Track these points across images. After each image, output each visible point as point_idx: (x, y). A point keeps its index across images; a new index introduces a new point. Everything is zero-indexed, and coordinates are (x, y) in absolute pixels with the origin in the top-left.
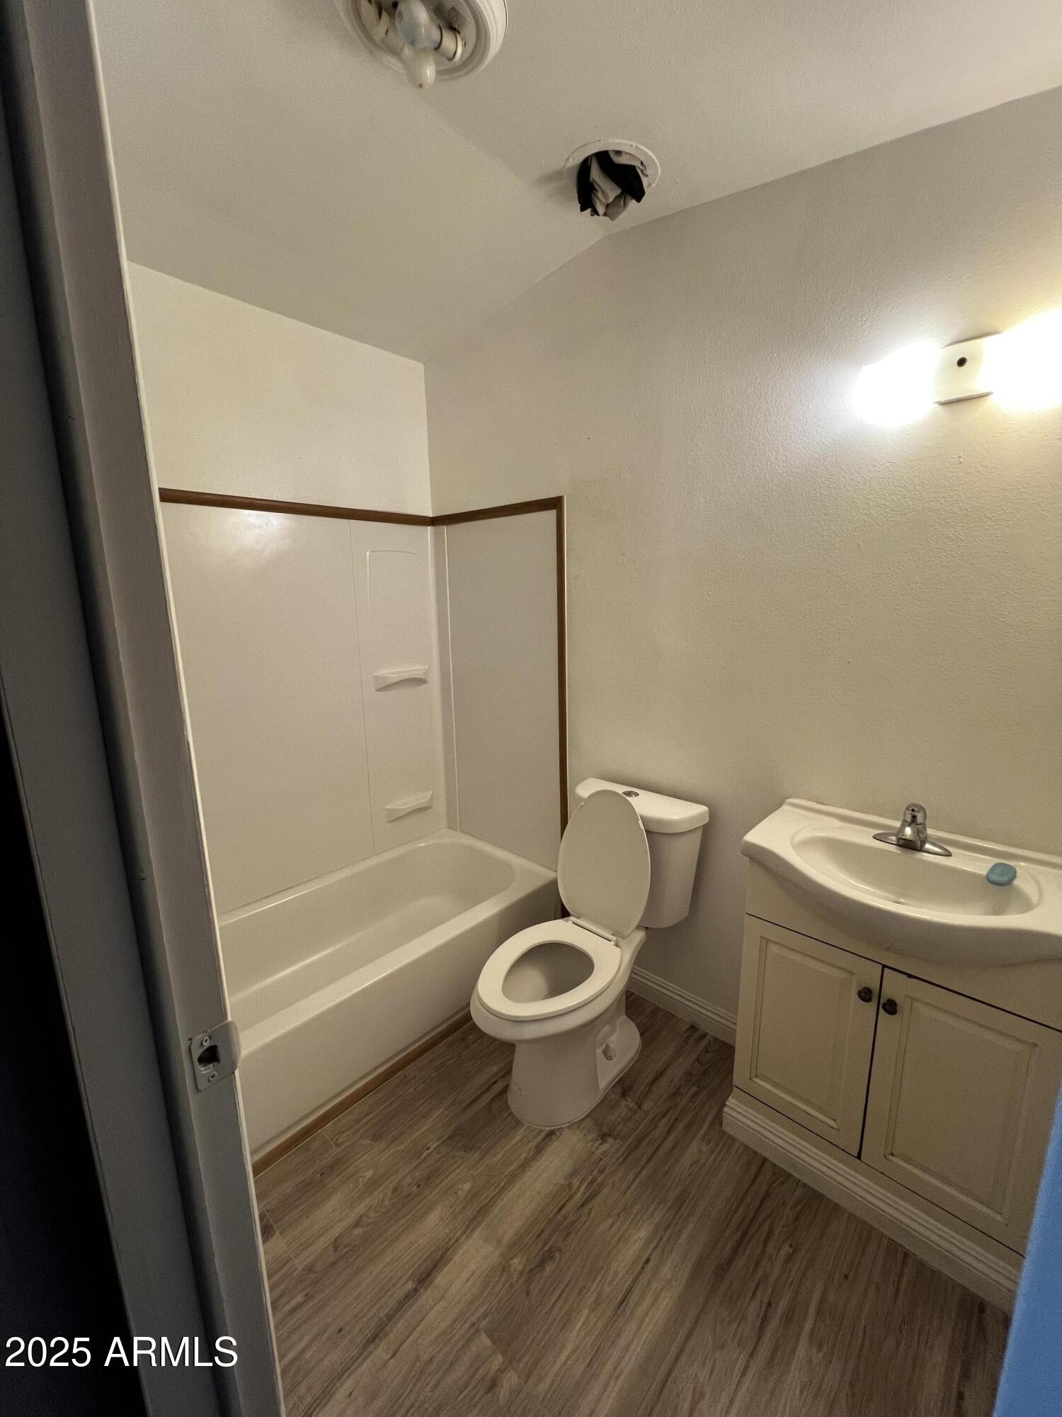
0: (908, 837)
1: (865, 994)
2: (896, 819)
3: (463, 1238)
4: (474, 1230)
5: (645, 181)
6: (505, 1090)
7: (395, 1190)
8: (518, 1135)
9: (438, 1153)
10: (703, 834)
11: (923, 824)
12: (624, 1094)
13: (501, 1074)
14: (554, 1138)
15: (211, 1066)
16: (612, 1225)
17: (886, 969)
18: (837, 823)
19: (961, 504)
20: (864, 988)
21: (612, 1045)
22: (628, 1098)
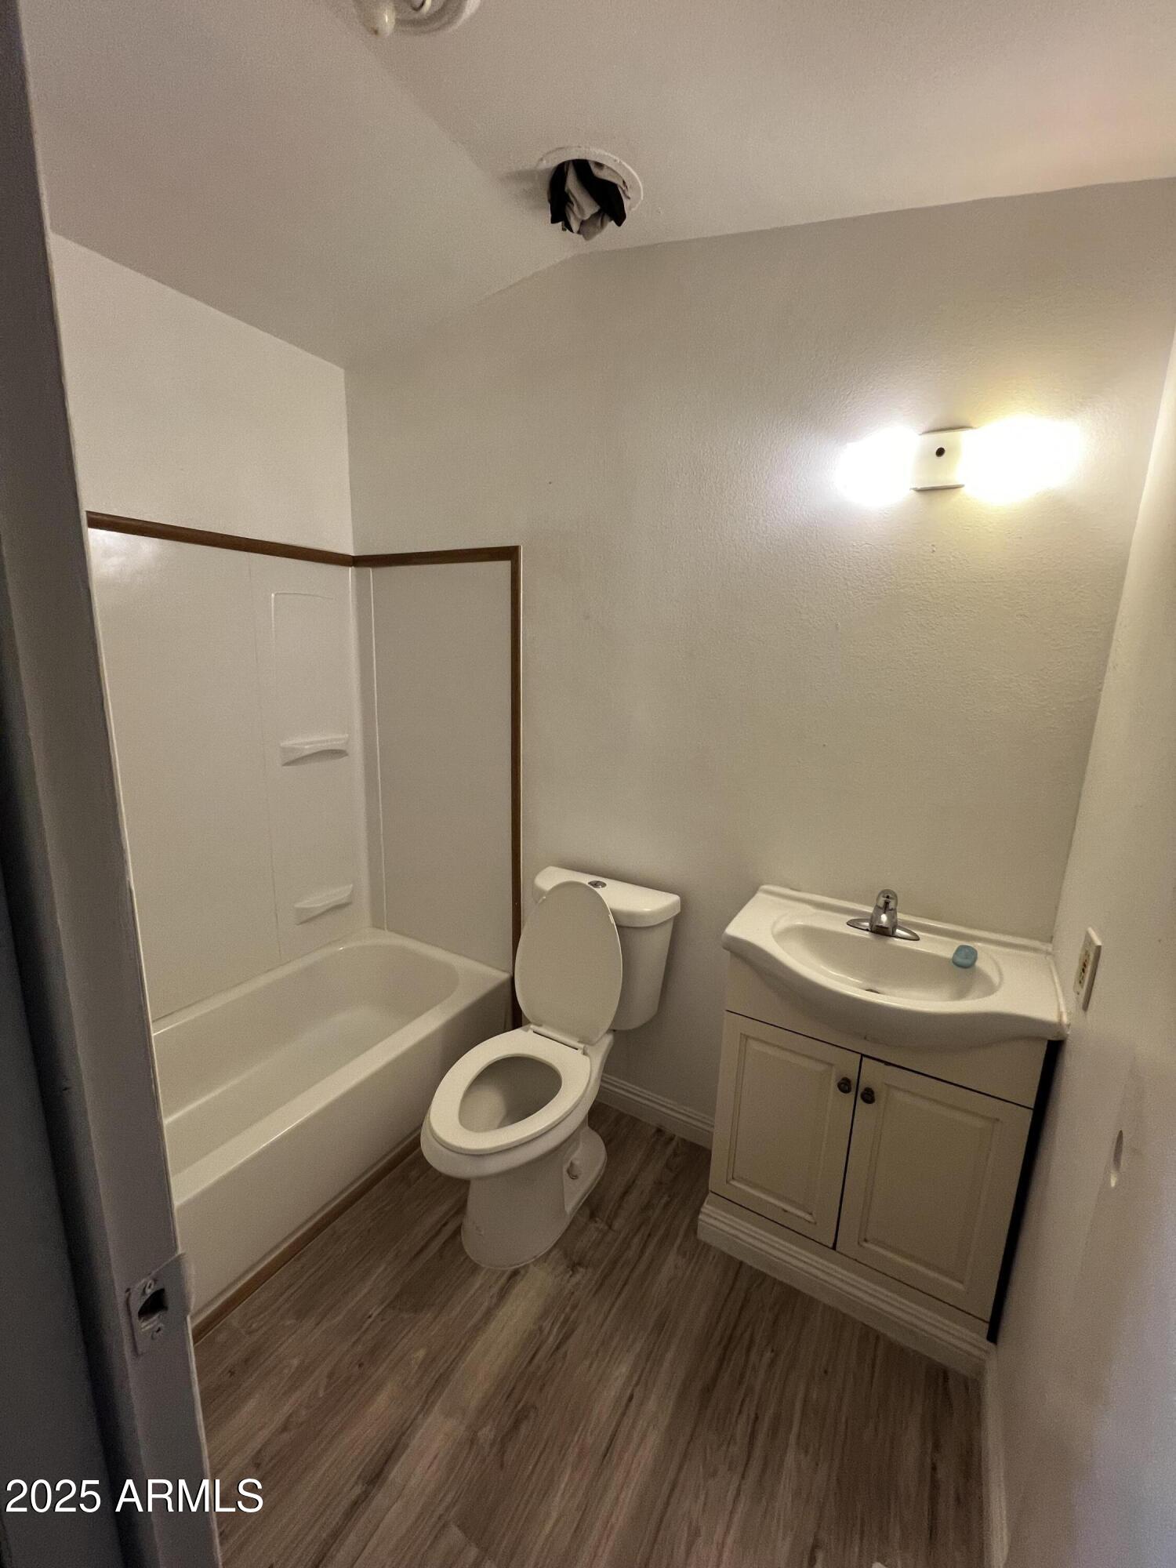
0: (884, 925)
1: (844, 1085)
2: (867, 904)
3: (421, 1416)
4: (433, 1403)
5: (626, 203)
6: (458, 1231)
7: (330, 1375)
8: (478, 1281)
9: (382, 1320)
10: (673, 928)
11: (894, 910)
12: (592, 1216)
13: (452, 1213)
14: (519, 1278)
15: (155, 1317)
16: (591, 1364)
17: (864, 1059)
18: (811, 910)
19: (933, 593)
20: (843, 1079)
21: (577, 1163)
22: (597, 1219)
